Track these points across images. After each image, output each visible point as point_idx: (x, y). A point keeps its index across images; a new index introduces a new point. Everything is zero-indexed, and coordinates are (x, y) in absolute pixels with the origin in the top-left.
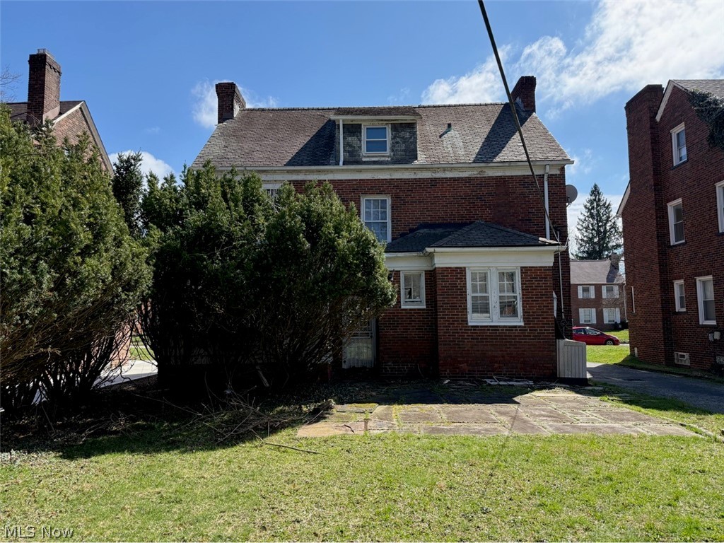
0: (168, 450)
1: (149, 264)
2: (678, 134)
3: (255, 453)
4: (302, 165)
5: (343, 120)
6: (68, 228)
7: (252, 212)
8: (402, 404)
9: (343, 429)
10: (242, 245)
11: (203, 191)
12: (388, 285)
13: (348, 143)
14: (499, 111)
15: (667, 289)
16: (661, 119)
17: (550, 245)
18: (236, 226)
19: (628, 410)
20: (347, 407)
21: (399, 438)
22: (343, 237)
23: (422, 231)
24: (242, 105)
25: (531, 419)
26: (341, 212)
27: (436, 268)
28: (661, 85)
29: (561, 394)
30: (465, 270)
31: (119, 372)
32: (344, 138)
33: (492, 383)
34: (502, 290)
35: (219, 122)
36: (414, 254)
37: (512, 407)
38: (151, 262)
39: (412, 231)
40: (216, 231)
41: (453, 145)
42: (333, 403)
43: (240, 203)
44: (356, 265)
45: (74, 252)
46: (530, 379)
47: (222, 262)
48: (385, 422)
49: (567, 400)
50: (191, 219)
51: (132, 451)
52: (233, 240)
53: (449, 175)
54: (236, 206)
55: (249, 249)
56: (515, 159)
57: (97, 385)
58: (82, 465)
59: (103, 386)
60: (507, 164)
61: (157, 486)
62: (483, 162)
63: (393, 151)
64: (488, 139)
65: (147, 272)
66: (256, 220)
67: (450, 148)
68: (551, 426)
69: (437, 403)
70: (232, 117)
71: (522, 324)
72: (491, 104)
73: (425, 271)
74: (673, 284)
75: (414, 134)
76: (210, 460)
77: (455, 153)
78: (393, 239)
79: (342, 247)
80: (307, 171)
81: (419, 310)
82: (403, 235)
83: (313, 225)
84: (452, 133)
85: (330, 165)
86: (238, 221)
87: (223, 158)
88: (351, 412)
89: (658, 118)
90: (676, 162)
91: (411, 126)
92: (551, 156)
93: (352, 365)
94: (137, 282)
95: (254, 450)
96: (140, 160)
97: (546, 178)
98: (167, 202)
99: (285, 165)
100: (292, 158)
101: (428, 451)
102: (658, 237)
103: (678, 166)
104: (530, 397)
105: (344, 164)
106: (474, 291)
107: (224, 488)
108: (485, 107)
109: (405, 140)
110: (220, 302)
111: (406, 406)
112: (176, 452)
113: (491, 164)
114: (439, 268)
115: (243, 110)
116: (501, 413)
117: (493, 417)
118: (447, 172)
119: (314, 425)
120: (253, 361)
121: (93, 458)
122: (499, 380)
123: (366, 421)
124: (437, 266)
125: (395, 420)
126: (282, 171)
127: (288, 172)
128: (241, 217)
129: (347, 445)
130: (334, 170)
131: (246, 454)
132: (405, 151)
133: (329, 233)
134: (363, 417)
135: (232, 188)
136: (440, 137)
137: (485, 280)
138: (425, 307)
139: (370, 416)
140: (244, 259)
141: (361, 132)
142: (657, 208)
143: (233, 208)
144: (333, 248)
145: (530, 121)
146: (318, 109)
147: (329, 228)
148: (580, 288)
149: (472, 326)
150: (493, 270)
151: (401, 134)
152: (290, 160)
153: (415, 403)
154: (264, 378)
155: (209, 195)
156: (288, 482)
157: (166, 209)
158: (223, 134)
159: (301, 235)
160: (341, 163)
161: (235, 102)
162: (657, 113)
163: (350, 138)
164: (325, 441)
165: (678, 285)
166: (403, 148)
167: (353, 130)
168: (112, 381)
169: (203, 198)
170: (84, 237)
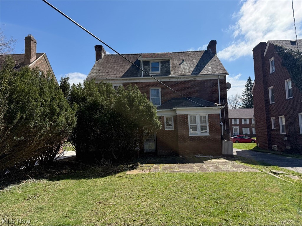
0: (84, 179)
1: (75, 117)
2: (272, 61)
3: (113, 179)
4: (127, 77)
5: (143, 60)
6: (53, 107)
7: (109, 97)
8: (163, 164)
9: (142, 172)
10: (106, 109)
11: (92, 90)
12: (159, 122)
13: (145, 68)
14: (202, 54)
15: (269, 120)
16: (266, 55)
17: (219, 106)
18: (104, 102)
19: (242, 165)
20: (144, 165)
21: (160, 174)
22: (141, 105)
23: (172, 101)
24: (105, 53)
25: (207, 168)
26: (141, 96)
27: (177, 115)
28: (266, 42)
29: (222, 160)
30: (188, 116)
31: (63, 154)
32: (143, 67)
33: (198, 157)
34: (201, 122)
35: (96, 60)
36: (169, 110)
37: (202, 164)
38: (76, 116)
39: (169, 101)
40: (97, 104)
41: (184, 68)
42: (139, 164)
43: (105, 94)
44: (146, 115)
45: (55, 115)
46: (212, 155)
47: (99, 115)
48: (156, 169)
49: (223, 162)
50: (88, 100)
51: (72, 179)
52: (103, 107)
53: (182, 80)
54: (104, 95)
55: (109, 110)
56: (207, 73)
57: (55, 159)
58: (57, 183)
59: (57, 160)
60: (204, 75)
61: (82, 187)
62: (195, 75)
63: (161, 71)
64: (197, 65)
65: (75, 119)
66: (111, 100)
67: (183, 70)
68: (212, 170)
69: (176, 163)
70: (101, 58)
71: (209, 135)
72: (200, 51)
73: (174, 116)
74: (271, 119)
75: (169, 65)
76: (98, 181)
77: (185, 71)
78: (162, 104)
79: (141, 109)
80: (129, 79)
81: (171, 130)
82: (165, 102)
83: (131, 101)
84: (184, 63)
85: (138, 77)
86: (104, 100)
87: (98, 75)
88: (145, 167)
89: (265, 55)
90: (271, 72)
91: (168, 62)
92: (220, 72)
93: (147, 151)
94: (72, 123)
95: (112, 178)
96: (69, 79)
97: (219, 80)
98: (79, 94)
99: (121, 77)
100: (124, 74)
101: (169, 177)
102: (265, 101)
103: (272, 73)
104: (210, 161)
105: (143, 76)
106: (191, 123)
107: (103, 188)
108: (197, 52)
109: (166, 67)
110: (99, 129)
111: (165, 164)
112: (86, 179)
113: (198, 76)
114: (178, 115)
115: (105, 55)
116: (197, 166)
117: (194, 167)
118: (182, 79)
119: (132, 171)
120: (111, 150)
121: (60, 181)
122: (200, 155)
123: (150, 169)
124: (177, 114)
125: (160, 169)
126: (120, 80)
127: (123, 80)
128: (106, 99)
129: (143, 176)
130: (140, 79)
131: (109, 179)
132: (166, 71)
133: (137, 104)
134: (149, 168)
135: (102, 88)
136: (180, 65)
137: (195, 119)
138: (173, 129)
139: (151, 168)
140: (107, 114)
141: (149, 64)
142: (265, 89)
143: (103, 96)
144: (138, 109)
145: (214, 58)
146: (134, 54)
147: (136, 102)
148: (233, 120)
149: (190, 136)
150: (198, 115)
151: (164, 65)
152: (123, 75)
153: (168, 163)
154: (115, 156)
155: (94, 91)
156: (123, 186)
157: (79, 97)
158: (98, 65)
159: (127, 105)
160: (142, 76)
161: (102, 52)
162: (264, 53)
163: (145, 67)
164: (136, 175)
165: (273, 119)
166: (165, 70)
167: (146, 63)
168: (60, 158)
169: (92, 92)
170: (58, 110)
